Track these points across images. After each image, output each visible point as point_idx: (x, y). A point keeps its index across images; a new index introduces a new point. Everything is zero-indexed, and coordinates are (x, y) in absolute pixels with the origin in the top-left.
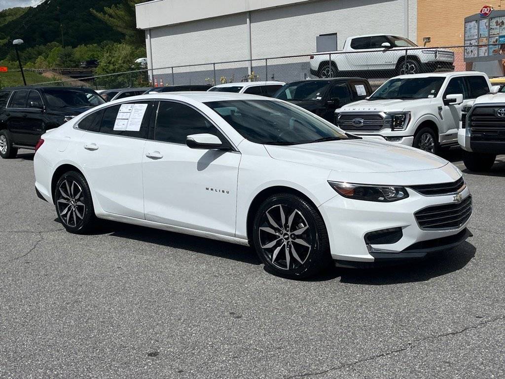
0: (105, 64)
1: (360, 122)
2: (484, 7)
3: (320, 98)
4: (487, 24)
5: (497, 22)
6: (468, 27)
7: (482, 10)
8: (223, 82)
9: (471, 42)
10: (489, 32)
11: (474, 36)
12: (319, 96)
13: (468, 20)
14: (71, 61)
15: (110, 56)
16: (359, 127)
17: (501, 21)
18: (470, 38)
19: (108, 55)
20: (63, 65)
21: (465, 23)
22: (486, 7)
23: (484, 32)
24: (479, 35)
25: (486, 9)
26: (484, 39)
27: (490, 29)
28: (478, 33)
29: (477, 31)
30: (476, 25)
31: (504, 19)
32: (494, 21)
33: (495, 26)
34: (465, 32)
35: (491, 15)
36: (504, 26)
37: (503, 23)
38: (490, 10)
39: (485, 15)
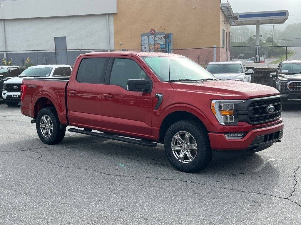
2: (151, 30)
4: (153, 38)
5: (159, 38)
6: (143, 39)
7: (150, 31)
9: (145, 47)
10: (154, 42)
11: (146, 43)
13: (143, 35)
17: (161, 37)
18: (144, 44)
21: (141, 37)
22: (153, 30)
23: (152, 42)
24: (149, 44)
25: (152, 31)
26: (152, 46)
27: (155, 41)
28: (149, 42)
29: (148, 41)
30: (148, 38)
31: (162, 36)
32: (157, 37)
33: (158, 40)
34: (141, 41)
35: (155, 34)
36: (162, 40)
37: (161, 38)
38: (155, 31)
39: (152, 34)
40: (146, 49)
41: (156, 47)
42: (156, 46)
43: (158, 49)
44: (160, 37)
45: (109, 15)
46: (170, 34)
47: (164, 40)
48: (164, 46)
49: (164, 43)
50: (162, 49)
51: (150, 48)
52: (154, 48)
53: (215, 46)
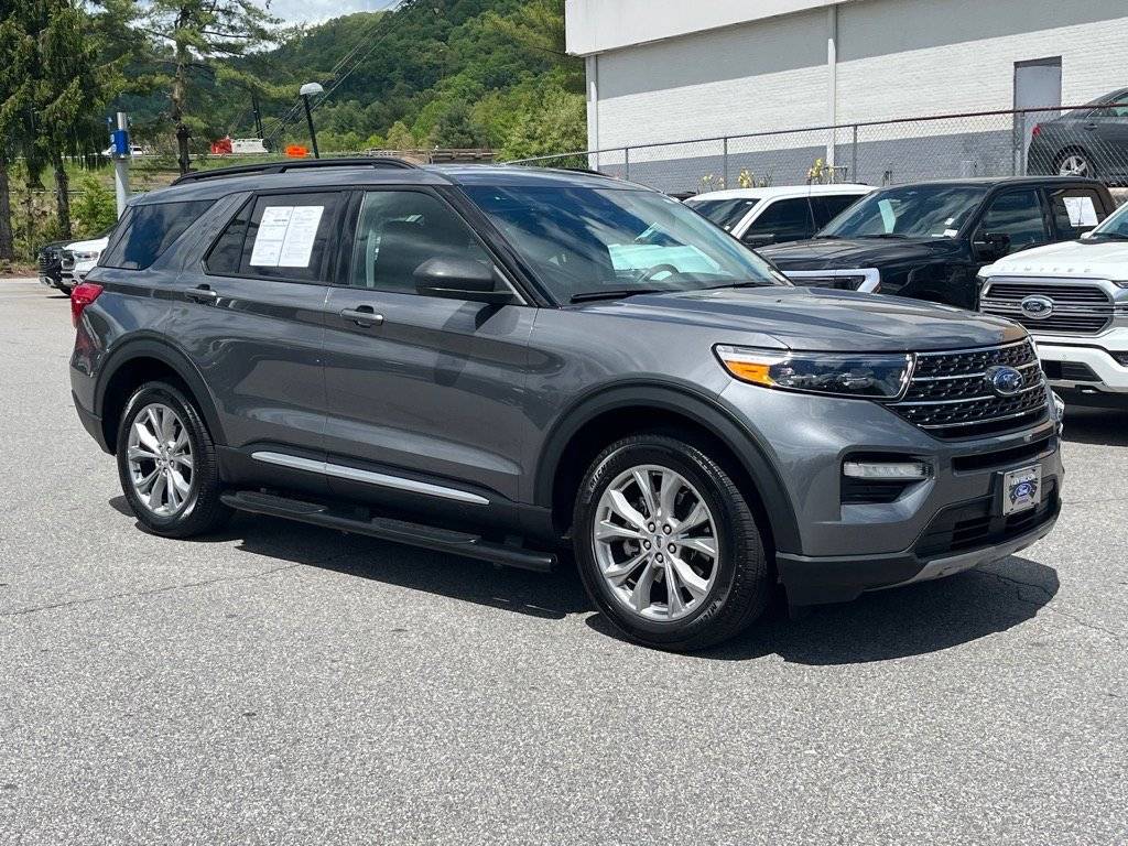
0: (520, 140)
1: (1043, 307)
3: (953, 233)
8: (745, 184)
12: (952, 227)
14: (462, 132)
15: (533, 120)
16: (1037, 321)
19: (528, 117)
20: (445, 142)
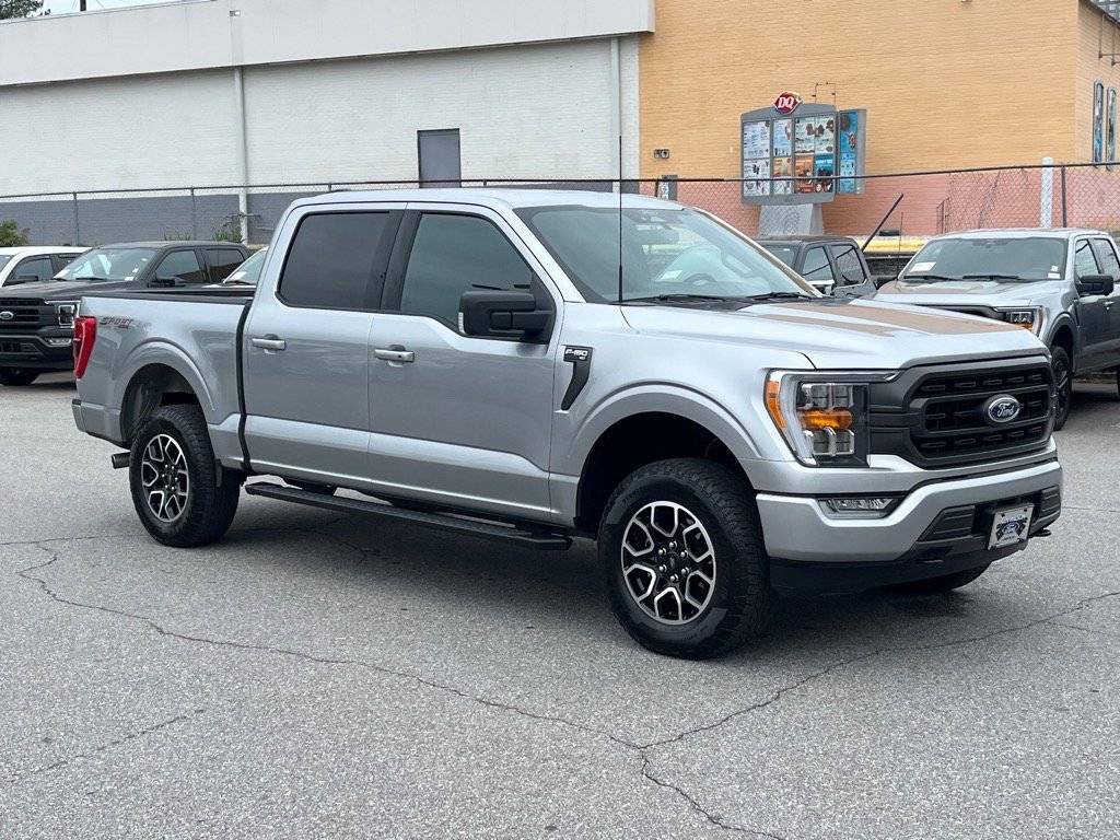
2: (782, 96)
4: (789, 130)
5: (809, 127)
6: (750, 134)
7: (777, 101)
9: (757, 165)
10: (794, 147)
11: (761, 152)
13: (748, 119)
17: (818, 125)
18: (754, 156)
21: (743, 124)
22: (787, 96)
23: (785, 147)
24: (774, 153)
25: (786, 101)
26: (785, 160)
27: (796, 140)
28: (772, 146)
29: (768, 142)
30: (767, 130)
31: (824, 122)
32: (803, 125)
33: (806, 136)
34: (743, 144)
35: (797, 113)
36: (823, 137)
37: (821, 130)
38: (795, 102)
39: (785, 112)
40: (759, 177)
41: (798, 168)
42: (799, 163)
43: (805, 172)
44: (815, 125)
45: (621, 39)
46: (854, 112)
47: (829, 135)
48: (830, 161)
49: (829, 149)
50: (821, 172)
51: (776, 168)
52: (789, 171)
53: (1048, 161)
